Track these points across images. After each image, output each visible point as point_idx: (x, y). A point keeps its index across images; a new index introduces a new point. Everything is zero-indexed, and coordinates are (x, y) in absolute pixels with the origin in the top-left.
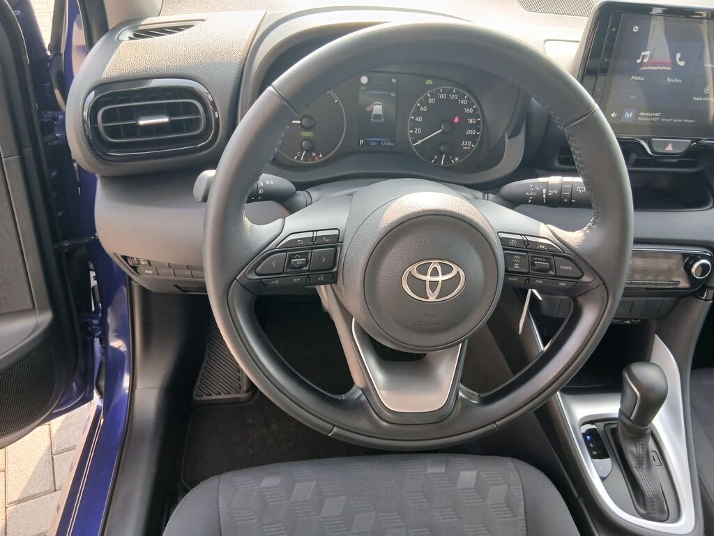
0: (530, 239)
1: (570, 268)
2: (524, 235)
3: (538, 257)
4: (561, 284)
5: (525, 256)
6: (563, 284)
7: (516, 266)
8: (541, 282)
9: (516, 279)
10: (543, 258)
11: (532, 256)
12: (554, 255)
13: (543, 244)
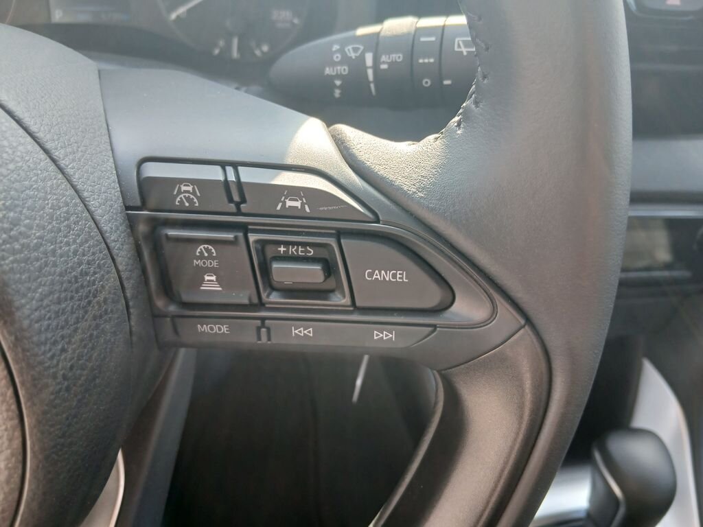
0: (247, 176)
1: (401, 277)
2: (235, 165)
3: (286, 244)
4: (377, 335)
5: (234, 242)
6: (385, 335)
7: (210, 283)
8: (310, 332)
9: (224, 329)
10: (304, 244)
11: (263, 243)
12: (340, 234)
13: (294, 192)
